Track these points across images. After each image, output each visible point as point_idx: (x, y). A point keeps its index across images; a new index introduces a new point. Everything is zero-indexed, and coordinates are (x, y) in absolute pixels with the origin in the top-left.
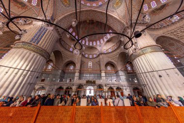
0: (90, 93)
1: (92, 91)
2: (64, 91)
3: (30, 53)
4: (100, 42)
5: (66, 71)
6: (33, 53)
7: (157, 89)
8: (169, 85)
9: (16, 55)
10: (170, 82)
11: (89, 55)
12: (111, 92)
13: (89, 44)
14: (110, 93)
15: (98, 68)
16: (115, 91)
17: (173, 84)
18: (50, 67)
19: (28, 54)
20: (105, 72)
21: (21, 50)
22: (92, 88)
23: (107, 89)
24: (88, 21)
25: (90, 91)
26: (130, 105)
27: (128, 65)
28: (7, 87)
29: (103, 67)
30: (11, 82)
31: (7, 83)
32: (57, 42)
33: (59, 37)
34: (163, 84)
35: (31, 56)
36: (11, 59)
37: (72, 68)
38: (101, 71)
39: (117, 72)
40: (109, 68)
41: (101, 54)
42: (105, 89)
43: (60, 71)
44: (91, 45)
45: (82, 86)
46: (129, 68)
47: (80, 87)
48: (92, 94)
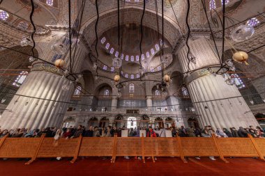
0: (132, 124)
1: (135, 123)
2: (99, 122)
3: (55, 77)
4: (146, 57)
5: (100, 97)
6: (58, 77)
7: (213, 120)
8: (227, 115)
9: (38, 80)
10: (229, 112)
11: (130, 75)
12: (160, 123)
13: (130, 59)
14: (158, 125)
15: (143, 94)
16: (164, 122)
17: (232, 114)
18: (77, 92)
19: (52, 78)
20: (152, 99)
21: (44, 73)
22: (134, 118)
23: (153, 120)
24: (128, 25)
25: (132, 123)
26: (171, 136)
27: (183, 89)
28: (35, 119)
29: (149, 92)
30: (38, 113)
31: (34, 114)
32: (85, 58)
33: (88, 52)
34: (221, 114)
35: (56, 80)
36: (33, 85)
37: (107, 92)
38: (146, 97)
39: (167, 98)
40: (157, 93)
41: (147, 73)
42: (152, 120)
43: (92, 98)
44: (132, 60)
45: (122, 116)
46: (185, 93)
47: (119, 117)
48: (135, 126)
